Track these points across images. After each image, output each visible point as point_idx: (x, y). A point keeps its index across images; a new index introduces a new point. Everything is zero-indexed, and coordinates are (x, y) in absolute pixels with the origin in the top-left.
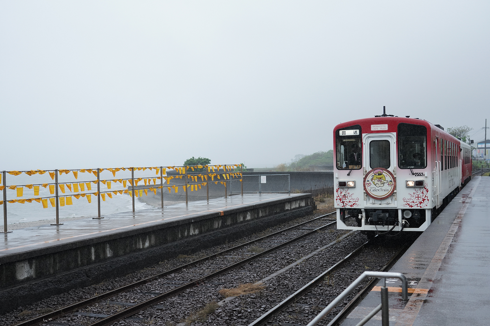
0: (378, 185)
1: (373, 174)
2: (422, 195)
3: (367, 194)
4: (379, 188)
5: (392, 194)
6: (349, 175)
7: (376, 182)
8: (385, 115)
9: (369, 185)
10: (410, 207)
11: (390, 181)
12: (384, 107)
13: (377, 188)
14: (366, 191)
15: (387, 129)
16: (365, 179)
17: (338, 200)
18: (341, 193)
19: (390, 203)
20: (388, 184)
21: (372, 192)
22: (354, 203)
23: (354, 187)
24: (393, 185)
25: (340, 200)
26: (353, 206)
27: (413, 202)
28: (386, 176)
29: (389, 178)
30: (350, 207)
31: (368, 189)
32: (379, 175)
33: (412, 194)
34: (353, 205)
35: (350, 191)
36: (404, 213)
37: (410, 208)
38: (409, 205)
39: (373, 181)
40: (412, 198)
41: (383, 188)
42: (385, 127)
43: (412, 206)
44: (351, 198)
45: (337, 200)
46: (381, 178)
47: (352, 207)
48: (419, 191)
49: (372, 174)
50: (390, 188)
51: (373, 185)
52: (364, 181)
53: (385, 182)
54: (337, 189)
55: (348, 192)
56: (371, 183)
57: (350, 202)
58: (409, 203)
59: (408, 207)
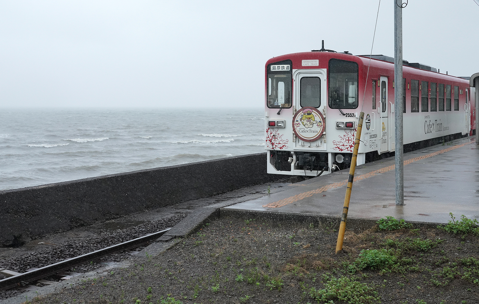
0: (306, 126)
1: (303, 114)
2: (352, 137)
4: (308, 129)
5: (321, 136)
6: (279, 114)
7: (305, 122)
8: (323, 49)
9: (298, 126)
10: (340, 150)
11: (320, 122)
12: (323, 41)
13: (306, 129)
14: (295, 132)
15: (318, 65)
16: (294, 118)
17: (268, 141)
18: (271, 133)
19: (320, 145)
20: (317, 125)
21: (301, 134)
22: (283, 145)
23: (284, 127)
24: (322, 126)
25: (270, 141)
26: (282, 148)
27: (343, 145)
28: (316, 116)
29: (318, 118)
30: (279, 149)
31: (297, 129)
32: (309, 114)
33: (343, 136)
34: (283, 147)
35: (280, 132)
36: (337, 157)
37: (340, 152)
38: (339, 148)
39: (302, 121)
40: (342, 141)
41: (313, 129)
42: (316, 63)
43: (342, 150)
44: (280, 139)
45: (266, 141)
46: (310, 118)
47: (282, 150)
48: (349, 134)
49: (301, 113)
50: (319, 130)
51: (302, 126)
52: (293, 121)
53: (314, 122)
54: (267, 129)
55: (278, 132)
56: (300, 123)
57: (279, 143)
58: (339, 146)
59: (338, 151)
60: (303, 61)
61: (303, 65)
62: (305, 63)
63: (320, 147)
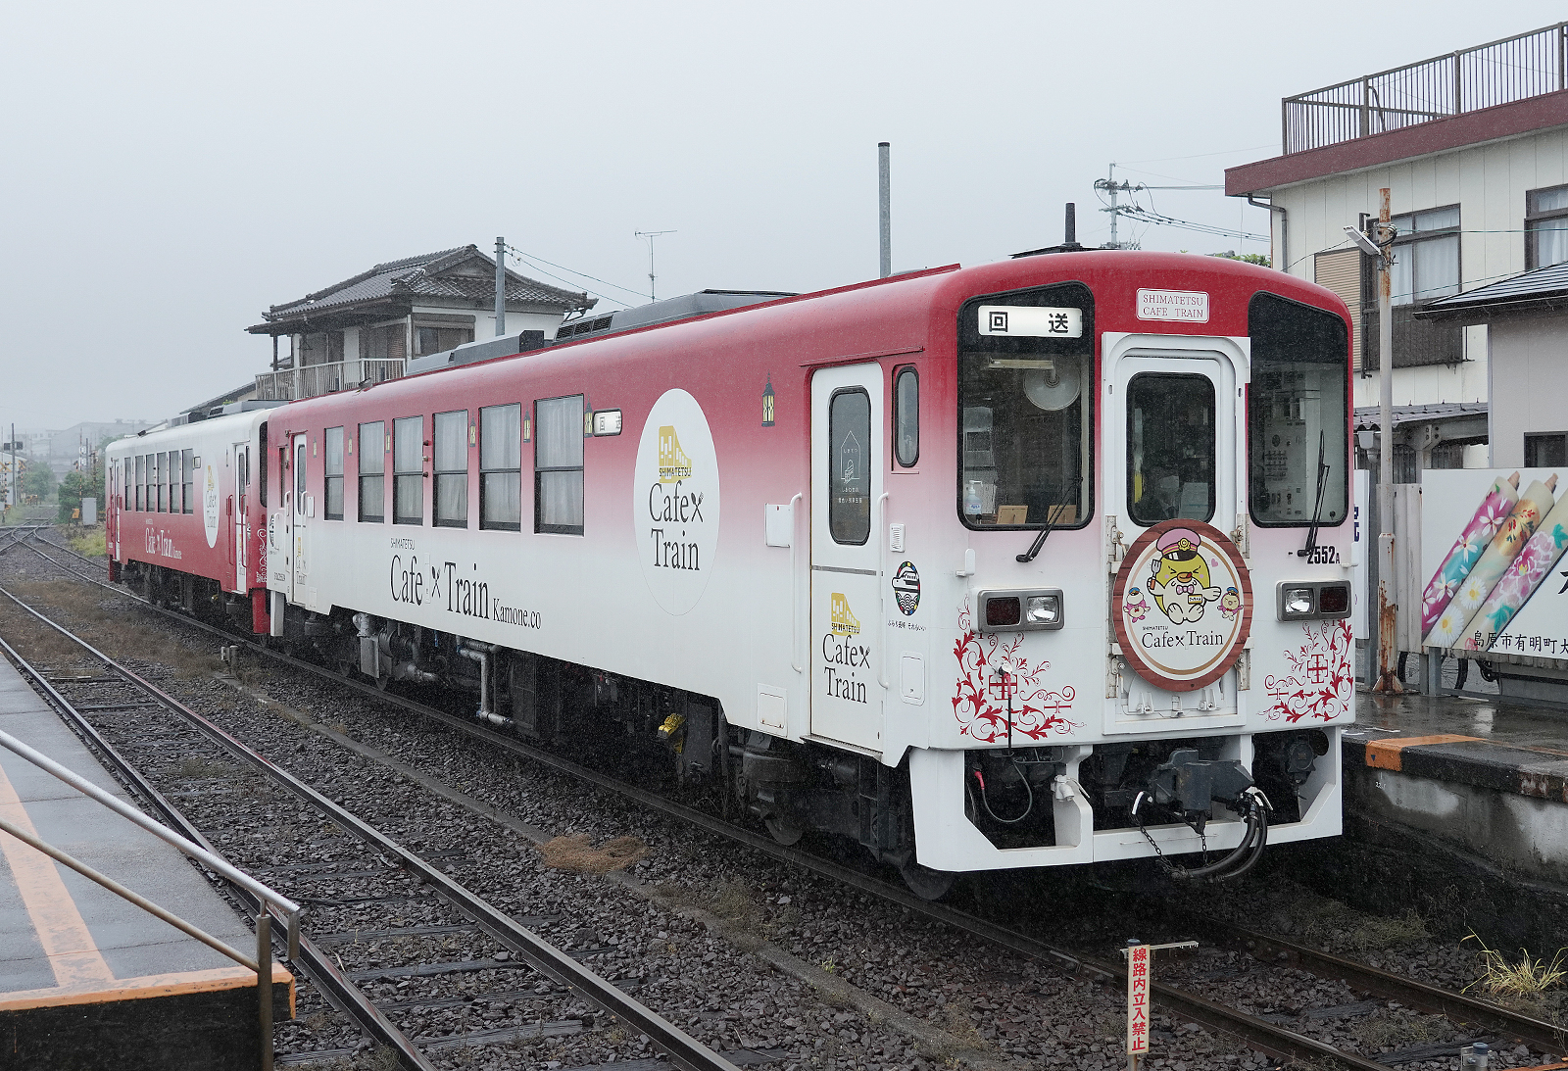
0: (1176, 615)
1: (1158, 555)
2: (1329, 655)
3: (1129, 663)
4: (1180, 631)
5: (1234, 661)
6: (1029, 557)
7: (1170, 595)
8: (1072, 245)
9: (1137, 615)
10: (1288, 719)
11: (1233, 592)
12: (1070, 208)
13: (1174, 631)
14: (1126, 646)
15: (1204, 318)
17: (965, 702)
18: (982, 662)
19: (1217, 704)
20: (1221, 608)
21: (1153, 652)
22: (1049, 713)
23: (1054, 627)
24: (1242, 612)
25: (977, 700)
26: (1044, 735)
27: (1301, 694)
28: (1215, 564)
29: (1223, 575)
30: (1029, 741)
31: (1134, 631)
32: (1186, 555)
33: (1297, 654)
34: (1047, 725)
35: (1032, 649)
37: (1290, 725)
38: (1287, 711)
39: (1158, 590)
40: (1298, 675)
41: (1201, 628)
42: (1195, 306)
43: (1296, 717)
44: (1032, 688)
45: (956, 701)
46: (1189, 575)
47: (1042, 741)
48: (1320, 639)
49: (1152, 552)
50: (1226, 627)
51: (1154, 616)
52: (1116, 594)
53: (1209, 594)
54: (958, 642)
55: (1019, 654)
56: (1150, 600)
57: (1027, 709)
58: (1284, 699)
59: (1282, 723)
60: (1142, 293)
61: (1141, 315)
62: (1151, 304)
63: (1217, 713)
